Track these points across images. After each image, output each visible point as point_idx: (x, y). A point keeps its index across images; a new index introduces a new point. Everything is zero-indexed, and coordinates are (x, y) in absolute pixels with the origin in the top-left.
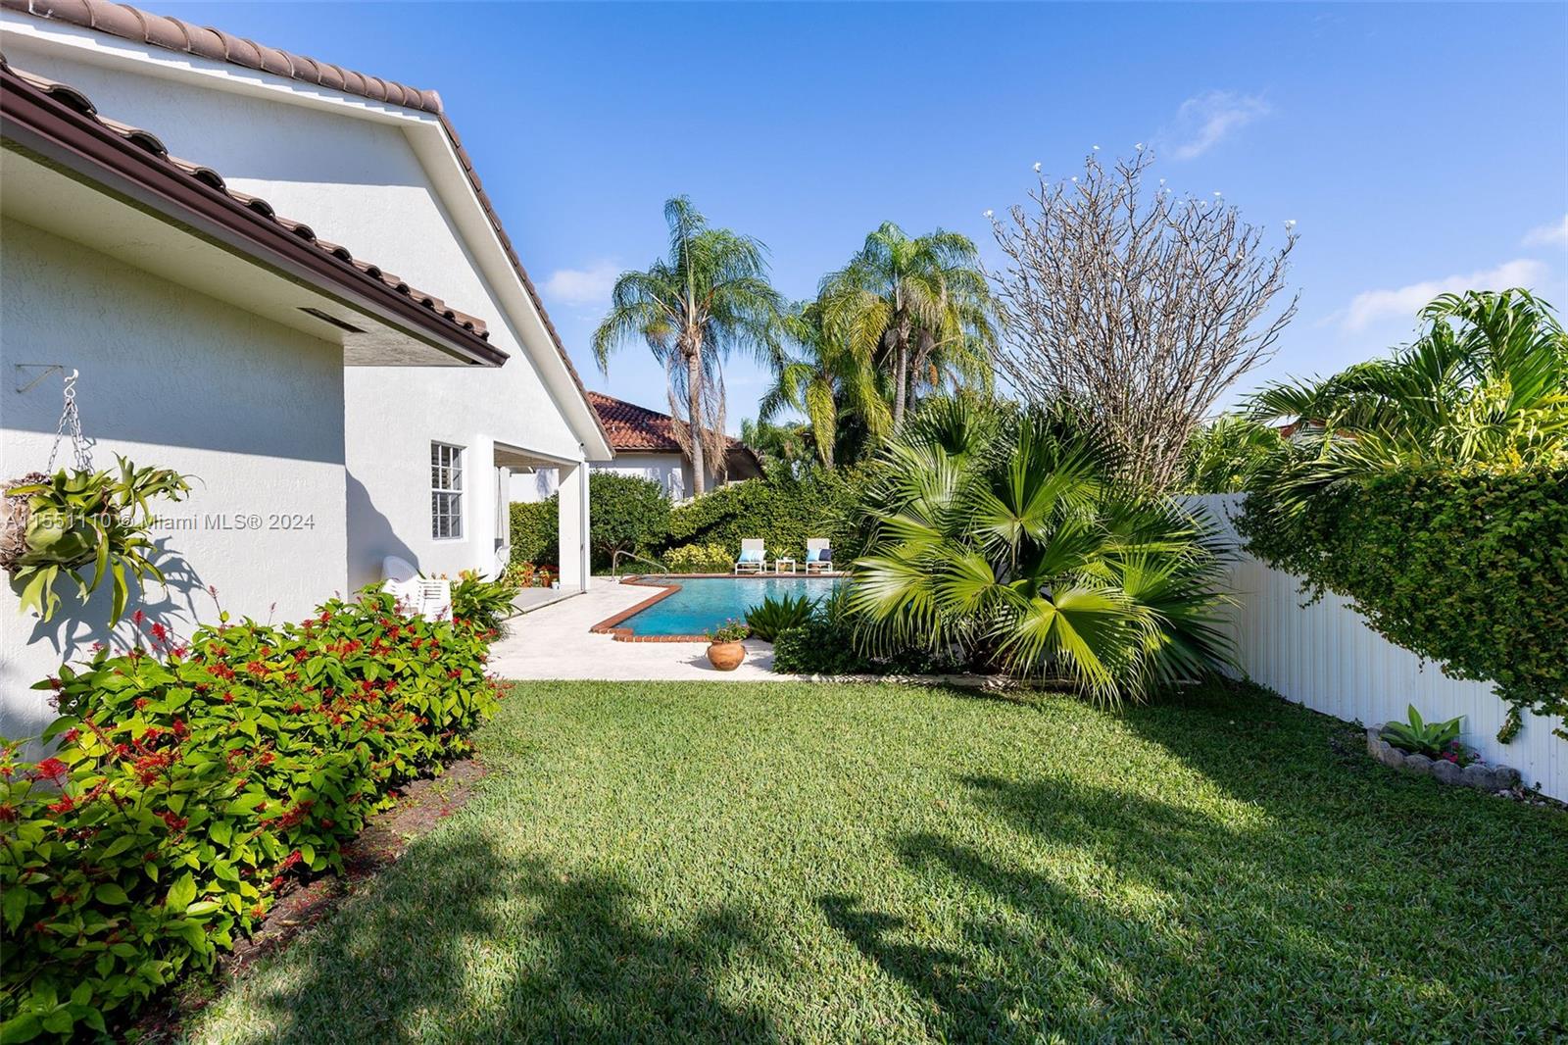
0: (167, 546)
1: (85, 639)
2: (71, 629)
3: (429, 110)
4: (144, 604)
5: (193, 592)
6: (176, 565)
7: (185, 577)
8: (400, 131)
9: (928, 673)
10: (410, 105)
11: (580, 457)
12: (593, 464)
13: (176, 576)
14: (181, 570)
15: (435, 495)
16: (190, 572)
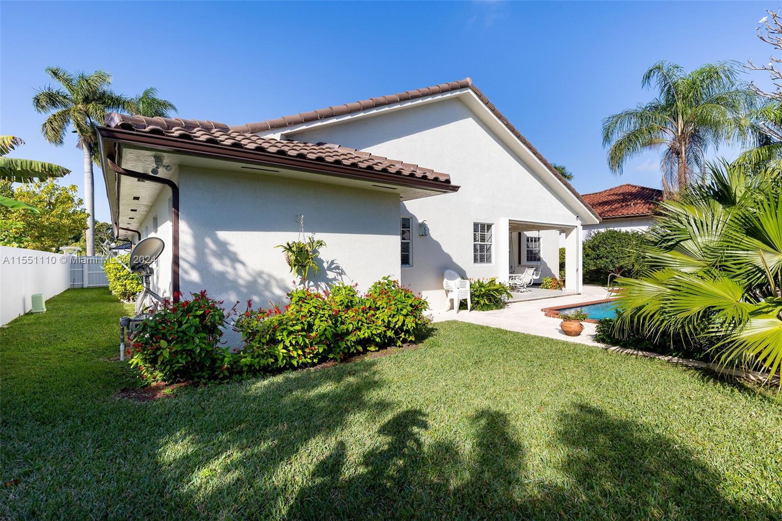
0: (335, 262)
1: (312, 286)
2: (309, 283)
3: (465, 86)
4: (328, 278)
5: (343, 276)
6: (337, 268)
7: (340, 271)
8: (457, 98)
9: (701, 360)
10: (453, 89)
11: (578, 223)
12: (585, 227)
13: (337, 271)
14: (339, 269)
15: (475, 245)
16: (342, 270)
